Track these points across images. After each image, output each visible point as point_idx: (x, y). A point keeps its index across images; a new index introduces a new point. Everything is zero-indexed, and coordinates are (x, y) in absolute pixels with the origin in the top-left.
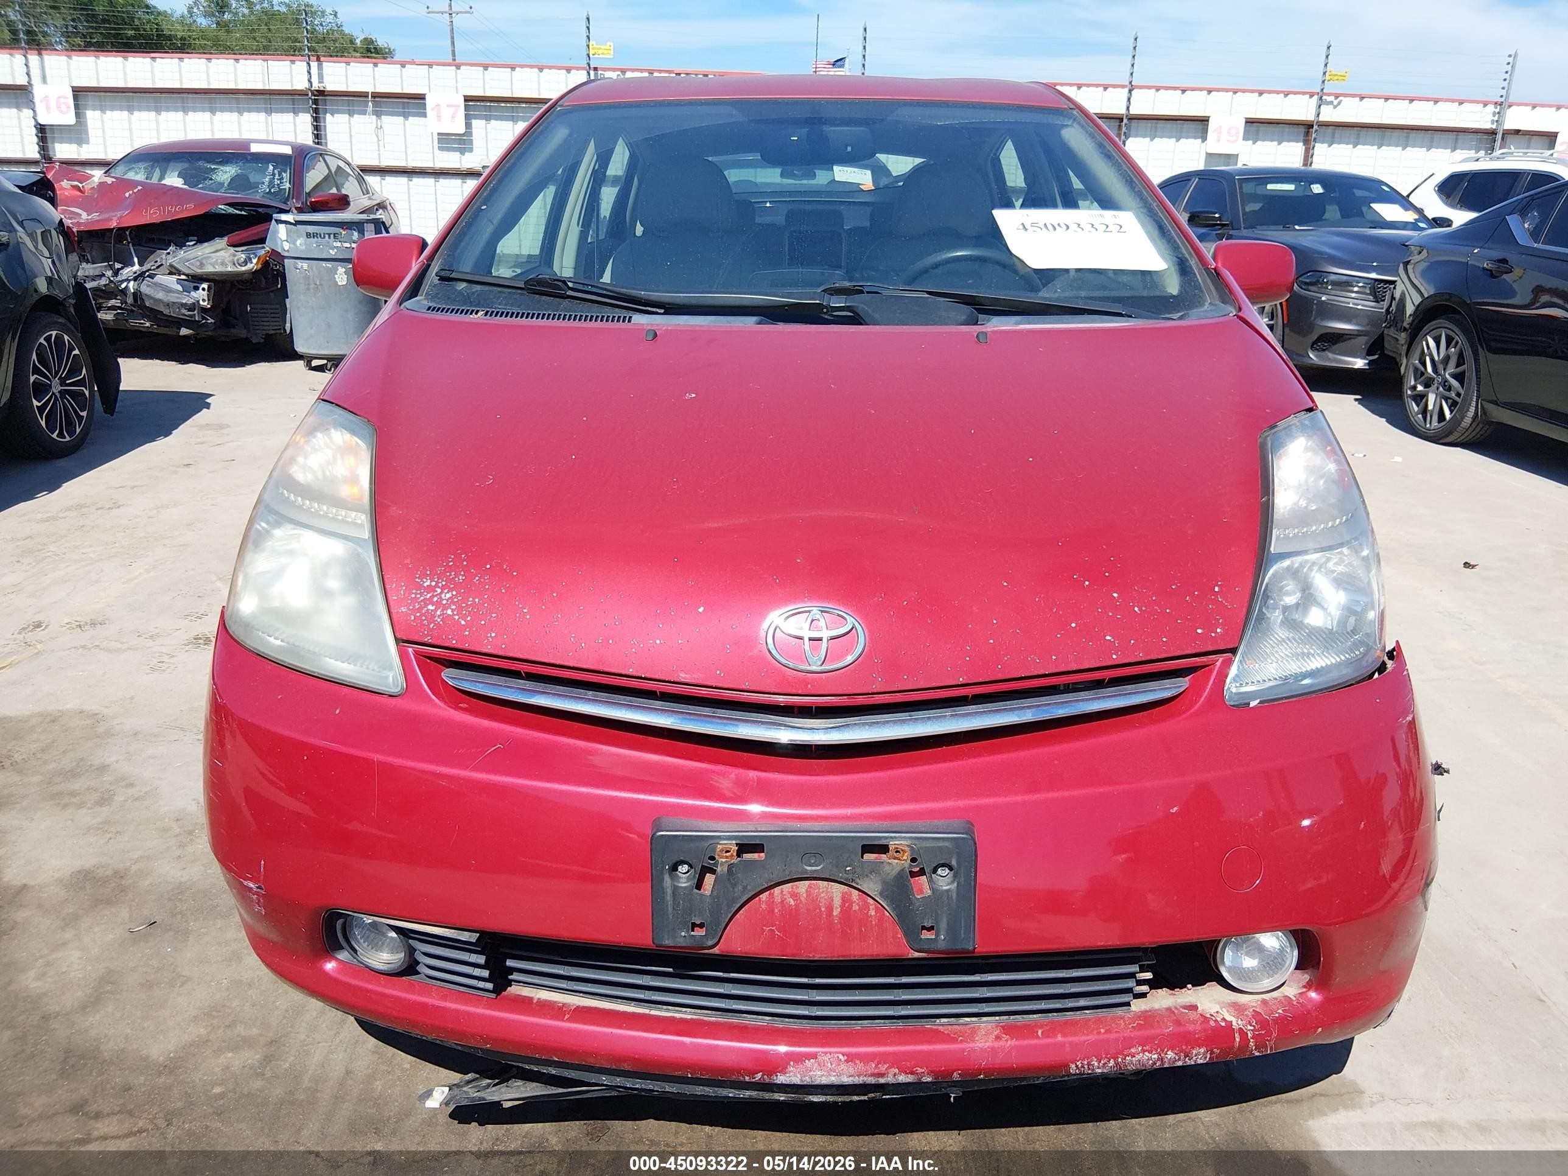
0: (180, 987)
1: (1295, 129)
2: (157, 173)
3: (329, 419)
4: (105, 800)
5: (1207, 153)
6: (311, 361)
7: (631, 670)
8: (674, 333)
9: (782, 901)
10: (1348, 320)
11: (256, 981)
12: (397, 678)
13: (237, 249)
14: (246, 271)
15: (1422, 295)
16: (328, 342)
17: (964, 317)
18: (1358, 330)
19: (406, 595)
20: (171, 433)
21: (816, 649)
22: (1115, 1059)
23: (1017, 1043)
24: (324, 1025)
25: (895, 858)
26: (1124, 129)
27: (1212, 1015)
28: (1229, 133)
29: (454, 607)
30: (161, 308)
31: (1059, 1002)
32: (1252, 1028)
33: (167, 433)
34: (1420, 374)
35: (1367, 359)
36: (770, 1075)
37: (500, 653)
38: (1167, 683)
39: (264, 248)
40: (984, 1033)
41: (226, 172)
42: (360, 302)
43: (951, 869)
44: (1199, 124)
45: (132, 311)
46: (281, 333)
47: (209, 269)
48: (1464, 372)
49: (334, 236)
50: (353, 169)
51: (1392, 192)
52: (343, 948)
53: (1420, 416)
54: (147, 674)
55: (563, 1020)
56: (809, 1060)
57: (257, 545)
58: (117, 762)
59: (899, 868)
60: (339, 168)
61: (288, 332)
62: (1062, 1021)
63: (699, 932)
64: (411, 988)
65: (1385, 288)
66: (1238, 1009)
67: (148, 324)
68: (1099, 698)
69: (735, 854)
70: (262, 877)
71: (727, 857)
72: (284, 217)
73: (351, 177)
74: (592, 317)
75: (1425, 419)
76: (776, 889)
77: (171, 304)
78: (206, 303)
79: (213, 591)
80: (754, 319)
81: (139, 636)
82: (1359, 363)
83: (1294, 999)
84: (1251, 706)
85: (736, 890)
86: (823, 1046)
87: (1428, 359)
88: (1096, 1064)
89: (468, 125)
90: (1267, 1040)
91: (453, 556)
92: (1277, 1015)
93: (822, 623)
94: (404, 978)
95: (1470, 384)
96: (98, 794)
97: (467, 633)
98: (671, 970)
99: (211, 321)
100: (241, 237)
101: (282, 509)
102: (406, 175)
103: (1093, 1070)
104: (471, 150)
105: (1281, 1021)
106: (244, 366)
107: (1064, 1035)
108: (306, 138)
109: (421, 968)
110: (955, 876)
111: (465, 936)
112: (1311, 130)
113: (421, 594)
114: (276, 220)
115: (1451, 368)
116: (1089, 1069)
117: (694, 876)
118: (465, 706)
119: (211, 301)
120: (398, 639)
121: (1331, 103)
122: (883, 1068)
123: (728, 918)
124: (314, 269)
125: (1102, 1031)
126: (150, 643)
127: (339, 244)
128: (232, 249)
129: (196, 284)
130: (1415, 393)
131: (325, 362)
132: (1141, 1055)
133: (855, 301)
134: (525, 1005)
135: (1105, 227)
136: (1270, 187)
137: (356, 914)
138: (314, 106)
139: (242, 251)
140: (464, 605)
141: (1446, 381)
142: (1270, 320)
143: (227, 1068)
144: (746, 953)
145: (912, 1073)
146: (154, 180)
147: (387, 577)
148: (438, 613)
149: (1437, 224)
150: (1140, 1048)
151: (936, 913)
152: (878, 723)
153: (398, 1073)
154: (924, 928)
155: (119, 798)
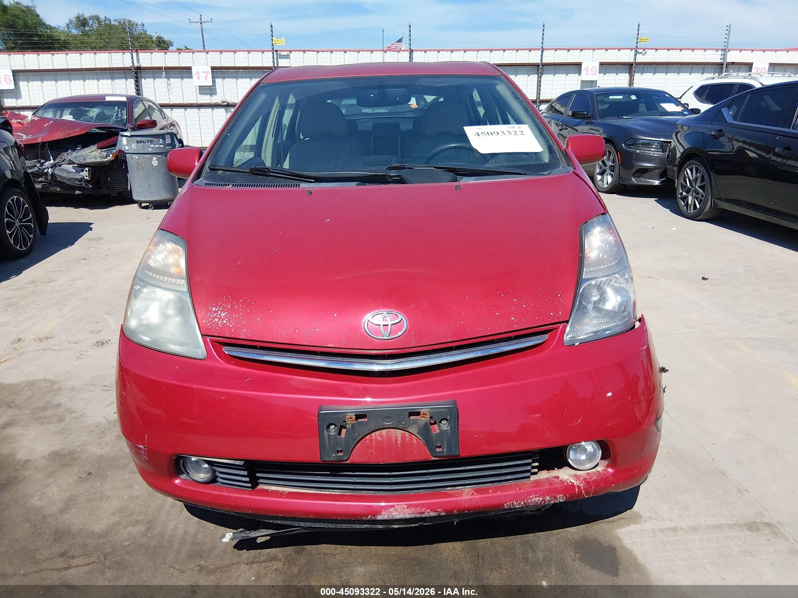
0: (105, 500)
1: (624, 67)
2: (59, 113)
3: (165, 238)
4: (61, 419)
5: (581, 81)
6: (142, 204)
7: (306, 343)
8: (320, 191)
9: (376, 439)
10: (650, 162)
11: (140, 495)
12: (203, 352)
13: (102, 150)
14: (107, 161)
15: (684, 148)
16: (149, 194)
17: (450, 178)
18: (655, 166)
19: (205, 315)
20: (74, 244)
21: (386, 330)
22: (524, 500)
23: (481, 496)
24: (173, 513)
25: (423, 417)
26: (540, 71)
27: (565, 480)
28: (592, 70)
29: (226, 319)
30: (65, 181)
31: (499, 478)
32: (583, 485)
33: (72, 244)
34: (684, 187)
35: (660, 180)
36: (374, 516)
37: (248, 338)
38: (539, 337)
39: (115, 149)
40: (466, 492)
41: (94, 112)
42: (164, 174)
43: (447, 421)
44: (577, 67)
45: (51, 183)
46: (126, 191)
47: (89, 161)
48: (705, 185)
49: (151, 142)
50: (157, 107)
51: (671, 97)
52: (184, 473)
53: (685, 207)
54: (75, 360)
55: (282, 498)
56: (391, 508)
57: (136, 297)
58: (65, 402)
59: (425, 422)
60: (150, 106)
61: (129, 190)
62: (500, 486)
63: (340, 454)
64: (214, 489)
65: (667, 145)
66: (577, 477)
67: (59, 189)
68: (509, 345)
69: (354, 419)
70: (146, 443)
71: (351, 421)
72: (125, 133)
73: (156, 110)
74: (282, 185)
75: (687, 208)
76: (373, 433)
77: (70, 179)
78: (87, 178)
79: (103, 320)
80: (355, 183)
81: (69, 343)
82: (657, 183)
83: (601, 472)
84: (576, 345)
85: (355, 435)
86: (397, 502)
87: (687, 179)
88: (516, 503)
89: (214, 82)
90: (590, 490)
91: (225, 297)
92: (594, 479)
93: (388, 318)
94: (211, 484)
95: (707, 192)
96: (58, 417)
97: (233, 330)
98: (329, 473)
99: (90, 186)
100: (104, 144)
101: (147, 280)
102: (184, 108)
103: (515, 506)
104: (216, 94)
105: (595, 481)
106: (107, 208)
107: (501, 492)
108: (132, 92)
109: (219, 480)
110: (449, 423)
111: (238, 463)
112: (632, 67)
113: (211, 314)
114: (121, 135)
115: (699, 184)
116: (513, 506)
117: (337, 430)
118: (233, 362)
119: (90, 177)
120: (203, 335)
121: (641, 53)
122: (423, 510)
123: (353, 447)
124: (141, 159)
125: (518, 489)
126: (75, 346)
127: (153, 146)
128: (99, 150)
129: (82, 169)
130: (682, 196)
131: (148, 204)
132: (535, 498)
133: (402, 173)
134: (266, 493)
135: (515, 132)
136: (611, 97)
137: (189, 456)
138: (135, 75)
139: (105, 151)
140: (231, 318)
141: (696, 190)
142: (612, 163)
143: (130, 534)
144: (361, 462)
145: (436, 511)
146: (58, 117)
147: (196, 308)
148: (220, 322)
149: (693, 112)
150: (534, 496)
151: (442, 440)
152: (414, 360)
153: (209, 531)
154: (437, 447)
155: (68, 418)
